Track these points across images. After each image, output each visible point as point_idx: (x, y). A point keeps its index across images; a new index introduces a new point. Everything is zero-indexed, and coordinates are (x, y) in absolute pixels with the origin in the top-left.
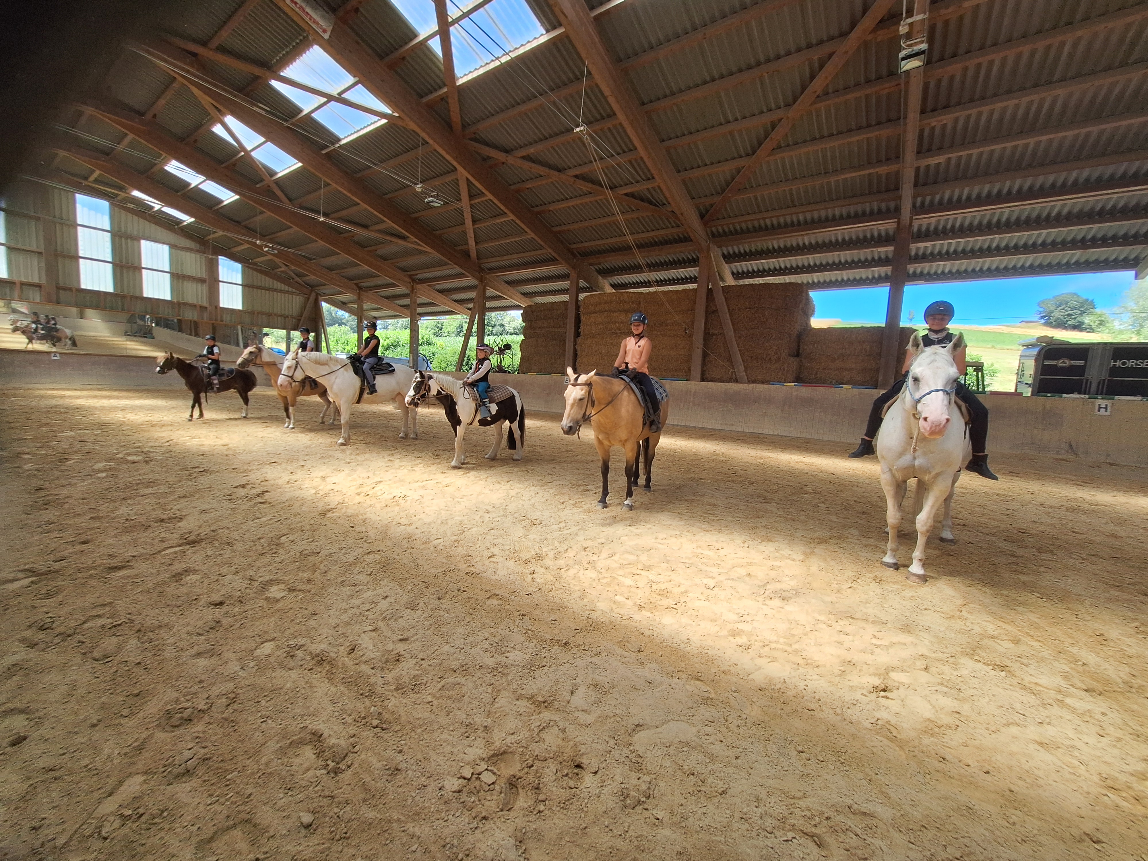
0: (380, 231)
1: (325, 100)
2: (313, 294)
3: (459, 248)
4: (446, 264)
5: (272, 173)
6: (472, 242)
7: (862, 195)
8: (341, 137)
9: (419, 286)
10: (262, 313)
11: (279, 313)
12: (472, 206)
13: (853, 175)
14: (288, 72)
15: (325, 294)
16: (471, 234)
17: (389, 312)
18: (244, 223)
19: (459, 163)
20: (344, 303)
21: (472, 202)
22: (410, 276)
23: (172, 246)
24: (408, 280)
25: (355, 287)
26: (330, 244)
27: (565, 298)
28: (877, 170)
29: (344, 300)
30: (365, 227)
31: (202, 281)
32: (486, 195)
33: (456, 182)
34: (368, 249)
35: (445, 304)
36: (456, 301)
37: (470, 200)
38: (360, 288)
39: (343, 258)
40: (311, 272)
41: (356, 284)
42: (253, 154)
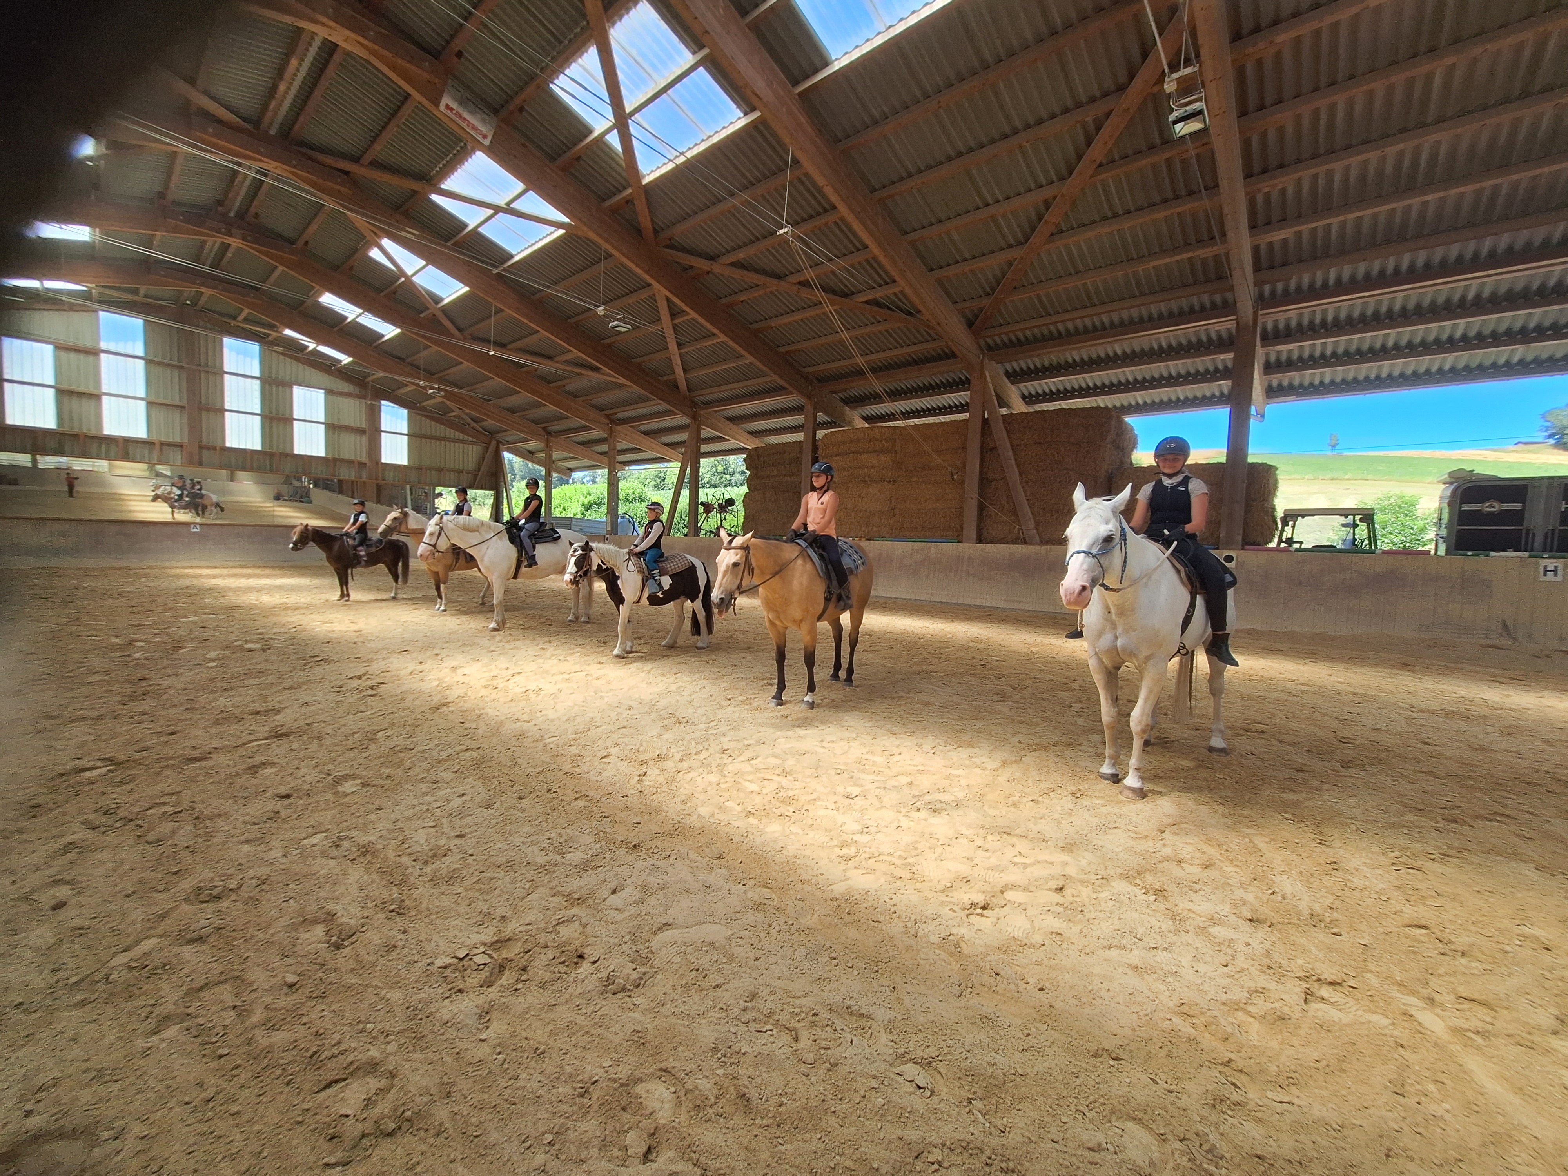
0: (567, 362)
1: (492, 211)
2: (494, 443)
3: (665, 378)
4: (647, 400)
5: (437, 300)
6: (679, 371)
7: (1185, 286)
8: (514, 253)
9: (619, 428)
10: (431, 469)
11: (452, 467)
12: (675, 327)
13: (1168, 260)
14: (448, 184)
15: (508, 442)
16: (677, 361)
17: (586, 462)
18: (409, 360)
19: (652, 277)
20: (531, 452)
21: (675, 322)
22: (608, 416)
23: (329, 392)
24: (606, 421)
25: (542, 432)
26: (508, 381)
27: (799, 437)
28: (1198, 253)
29: (530, 449)
30: (550, 358)
31: (362, 431)
32: (688, 314)
33: (653, 298)
34: (554, 384)
35: (653, 450)
36: (667, 445)
37: (672, 320)
38: (549, 433)
39: (523, 397)
40: (487, 415)
41: (544, 429)
42: (414, 279)
